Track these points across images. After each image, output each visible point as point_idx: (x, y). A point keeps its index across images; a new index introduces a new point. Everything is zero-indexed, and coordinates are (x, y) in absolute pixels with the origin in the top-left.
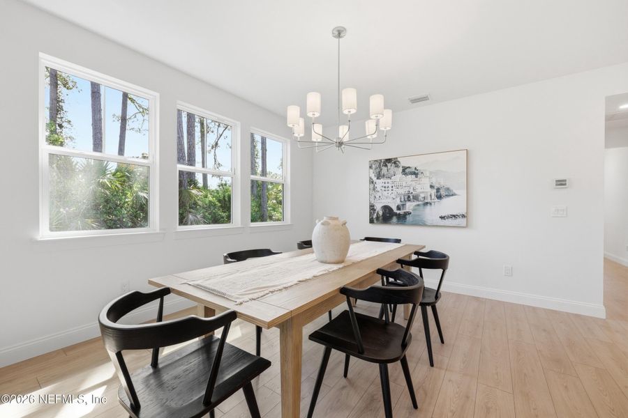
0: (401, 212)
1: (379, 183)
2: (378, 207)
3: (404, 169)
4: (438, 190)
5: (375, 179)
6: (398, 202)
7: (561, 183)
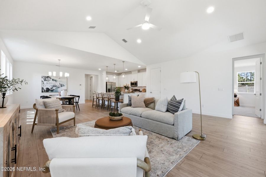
0: (52, 89)
1: (45, 82)
2: (45, 88)
3: (53, 80)
4: (61, 85)
5: (44, 81)
6: (51, 87)
7: (80, 85)
